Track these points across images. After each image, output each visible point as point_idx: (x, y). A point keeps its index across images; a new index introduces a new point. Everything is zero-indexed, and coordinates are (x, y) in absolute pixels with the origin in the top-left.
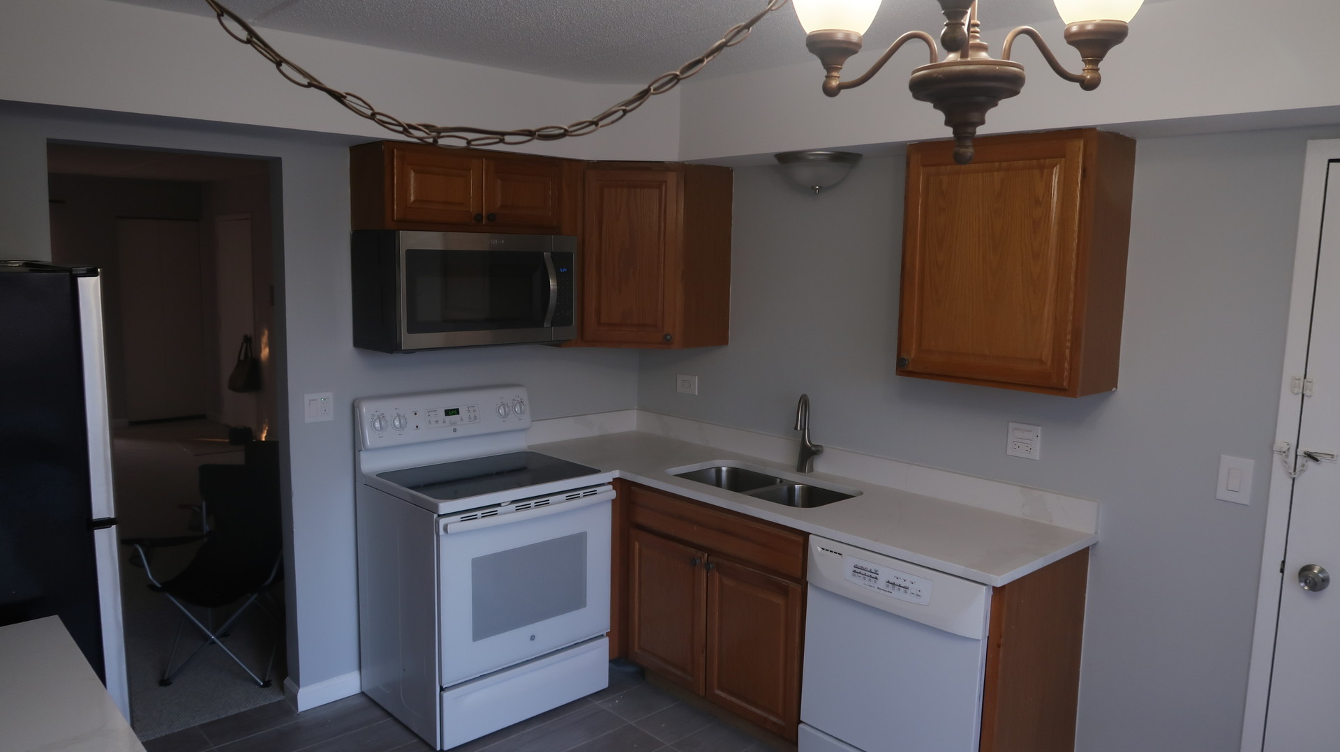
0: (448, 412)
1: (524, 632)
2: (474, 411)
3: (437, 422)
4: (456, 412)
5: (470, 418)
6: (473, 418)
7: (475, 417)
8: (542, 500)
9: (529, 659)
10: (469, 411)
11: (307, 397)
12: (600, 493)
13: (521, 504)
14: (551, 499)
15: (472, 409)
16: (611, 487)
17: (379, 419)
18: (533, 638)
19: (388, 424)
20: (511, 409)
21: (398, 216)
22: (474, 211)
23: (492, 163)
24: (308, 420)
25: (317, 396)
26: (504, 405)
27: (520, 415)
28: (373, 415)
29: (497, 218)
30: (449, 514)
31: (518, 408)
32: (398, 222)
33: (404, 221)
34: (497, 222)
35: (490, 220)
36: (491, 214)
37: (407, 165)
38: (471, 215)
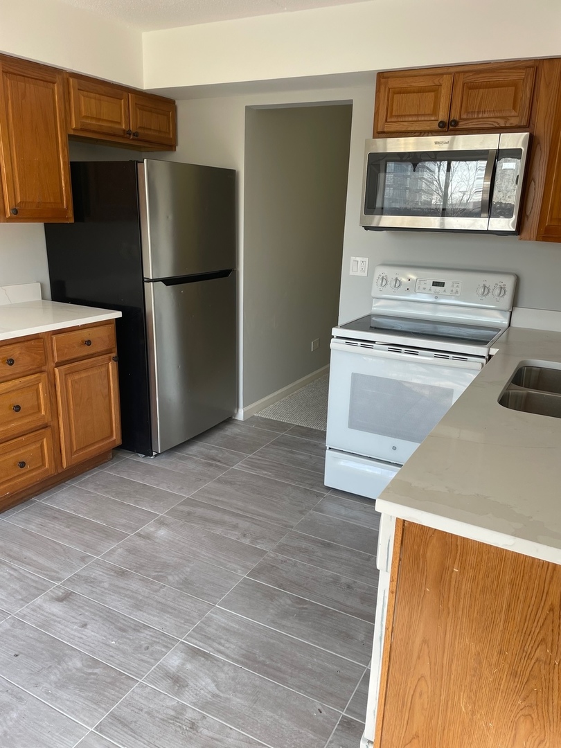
0: (435, 284)
1: (391, 441)
2: (458, 286)
3: (424, 289)
4: (442, 284)
5: (452, 291)
6: (454, 291)
7: (457, 292)
8: (413, 350)
9: (392, 461)
10: (453, 286)
11: (352, 259)
13: (394, 347)
15: (455, 285)
16: (484, 361)
17: (383, 278)
18: (394, 448)
19: (388, 283)
20: (491, 291)
21: (380, 130)
22: (440, 119)
23: (462, 75)
24: (351, 273)
25: (358, 259)
26: (485, 287)
27: (498, 298)
28: (380, 276)
29: (460, 123)
30: (338, 337)
31: (497, 291)
32: (380, 133)
33: (383, 132)
34: (459, 127)
35: (452, 126)
36: (454, 121)
37: (389, 89)
38: (437, 123)
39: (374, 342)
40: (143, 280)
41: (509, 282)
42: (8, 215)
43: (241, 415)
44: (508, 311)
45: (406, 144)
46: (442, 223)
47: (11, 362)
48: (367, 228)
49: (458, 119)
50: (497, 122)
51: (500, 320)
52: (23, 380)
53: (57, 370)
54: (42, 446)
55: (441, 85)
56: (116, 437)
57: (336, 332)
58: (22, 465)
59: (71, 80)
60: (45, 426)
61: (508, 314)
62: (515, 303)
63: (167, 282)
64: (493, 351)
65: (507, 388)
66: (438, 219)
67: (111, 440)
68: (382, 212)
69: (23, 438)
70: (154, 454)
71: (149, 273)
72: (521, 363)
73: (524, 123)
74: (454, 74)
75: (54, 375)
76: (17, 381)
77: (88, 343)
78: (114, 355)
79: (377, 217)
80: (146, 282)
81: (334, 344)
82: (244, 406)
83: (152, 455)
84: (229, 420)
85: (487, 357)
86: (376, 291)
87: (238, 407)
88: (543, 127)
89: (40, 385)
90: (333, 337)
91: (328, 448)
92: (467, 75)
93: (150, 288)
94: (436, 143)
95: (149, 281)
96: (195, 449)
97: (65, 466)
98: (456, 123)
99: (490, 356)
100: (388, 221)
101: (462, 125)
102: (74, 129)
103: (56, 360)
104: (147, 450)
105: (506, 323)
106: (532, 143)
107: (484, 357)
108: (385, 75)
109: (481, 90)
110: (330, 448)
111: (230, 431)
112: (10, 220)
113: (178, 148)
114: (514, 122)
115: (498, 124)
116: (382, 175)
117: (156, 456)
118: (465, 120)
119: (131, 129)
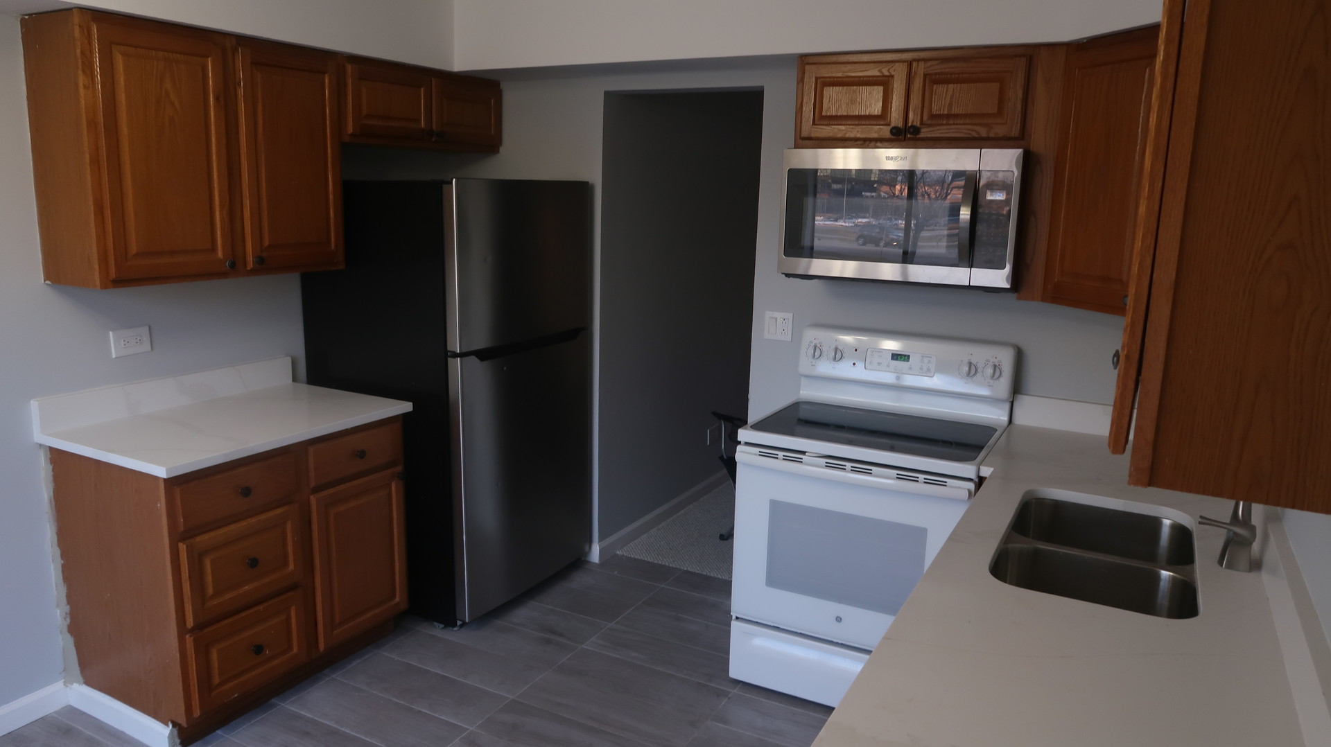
0: (896, 357)
1: (833, 608)
2: (929, 362)
3: (880, 364)
4: (906, 358)
5: (921, 369)
6: (925, 370)
7: (929, 370)
8: (863, 466)
9: (835, 641)
10: (922, 361)
11: (769, 314)
12: (952, 487)
13: (834, 462)
14: (875, 469)
15: (926, 360)
16: (971, 486)
17: (815, 347)
18: (839, 619)
19: (824, 354)
20: (980, 370)
21: (805, 134)
22: (893, 124)
23: (922, 64)
24: (767, 336)
25: (776, 314)
26: (970, 364)
27: (991, 381)
28: (811, 342)
29: (922, 130)
30: (747, 444)
31: (990, 371)
32: (805, 141)
33: (810, 139)
34: (922, 135)
35: (911, 134)
36: (912, 126)
37: (817, 79)
38: (888, 128)
39: (804, 453)
40: (446, 355)
41: (1006, 358)
42: (250, 265)
43: (595, 554)
44: (1007, 400)
45: (845, 158)
46: (905, 273)
47: (246, 492)
48: (788, 275)
49: (918, 125)
50: (976, 131)
51: (995, 415)
52: (262, 517)
53: (313, 499)
54: (289, 618)
55: (892, 76)
56: (400, 598)
57: (743, 435)
58: (259, 650)
59: (349, 67)
60: (294, 587)
61: (1007, 406)
62: (1017, 388)
63: (482, 355)
64: (986, 471)
65: (1007, 539)
66: (897, 266)
67: (394, 602)
68: (811, 253)
69: (261, 608)
70: (459, 623)
71: (455, 344)
72: (1028, 493)
73: (1015, 132)
74: (910, 63)
75: (309, 506)
76: (253, 520)
77: (362, 454)
78: (399, 468)
79: (804, 261)
80: (451, 357)
81: (741, 454)
82: (601, 539)
83: (454, 625)
84: (578, 562)
85: (977, 480)
86: (805, 365)
87: (590, 541)
88: (1042, 141)
89: (289, 526)
90: (740, 443)
91: (734, 617)
92: (930, 63)
93: (456, 365)
94: (888, 158)
95: (455, 355)
96: (523, 614)
97: (322, 647)
98: (916, 130)
99: (980, 481)
100: (819, 267)
101: (925, 133)
102: (352, 135)
103: (313, 484)
104: (449, 618)
105: (1005, 418)
106: (1029, 164)
107: (970, 480)
108: (811, 60)
109: (951, 86)
110: (737, 618)
111: (579, 581)
112: (254, 272)
113: (501, 149)
114: (1000, 130)
115: (978, 133)
116: (810, 200)
117: (461, 626)
118: (929, 126)
119: (434, 127)
